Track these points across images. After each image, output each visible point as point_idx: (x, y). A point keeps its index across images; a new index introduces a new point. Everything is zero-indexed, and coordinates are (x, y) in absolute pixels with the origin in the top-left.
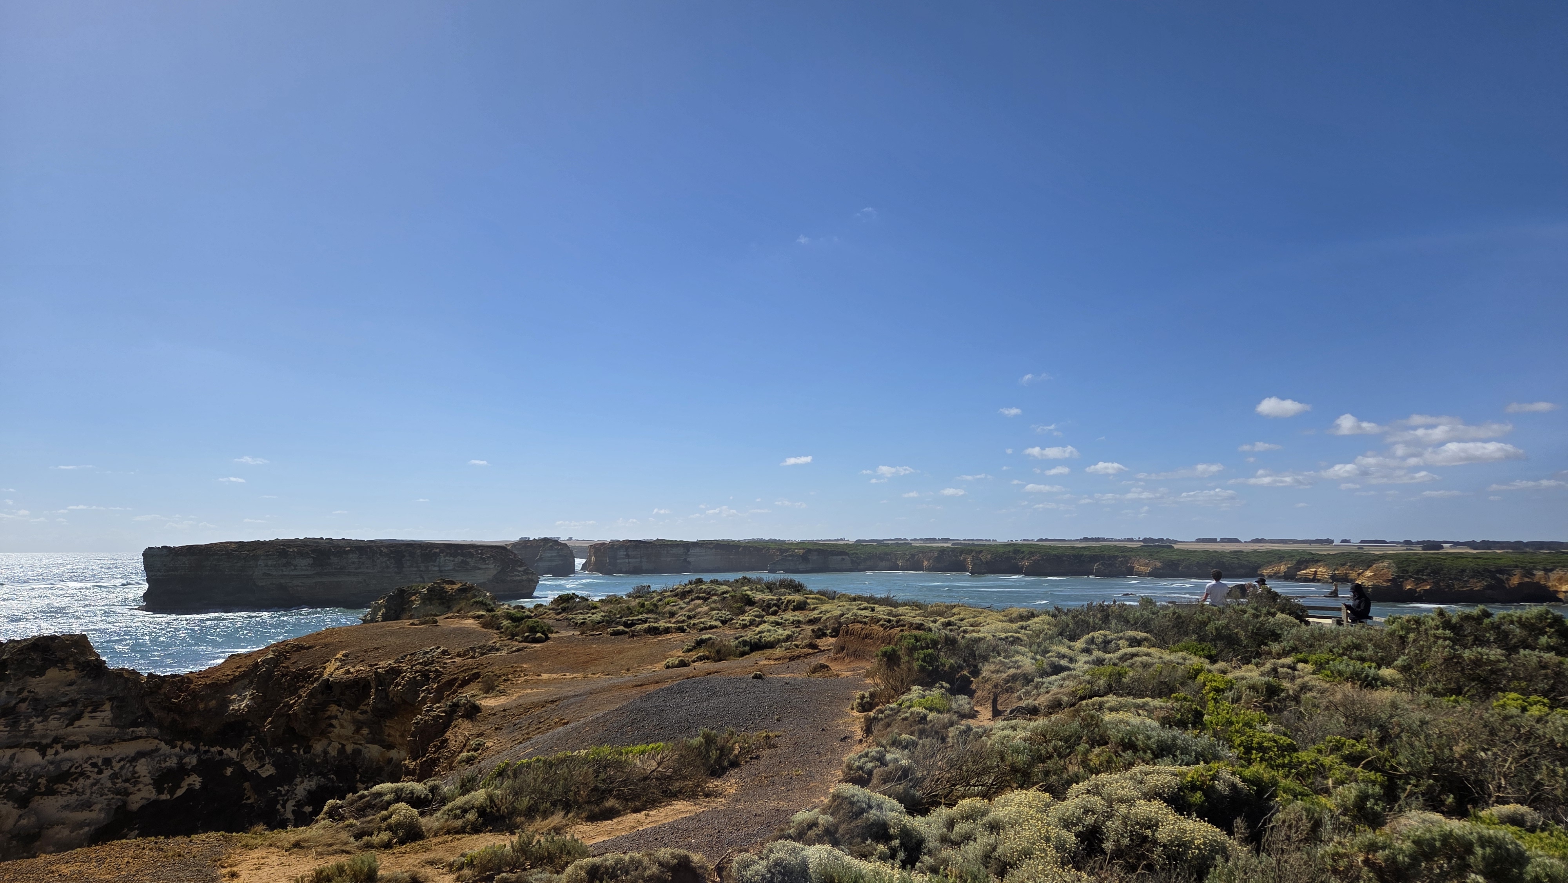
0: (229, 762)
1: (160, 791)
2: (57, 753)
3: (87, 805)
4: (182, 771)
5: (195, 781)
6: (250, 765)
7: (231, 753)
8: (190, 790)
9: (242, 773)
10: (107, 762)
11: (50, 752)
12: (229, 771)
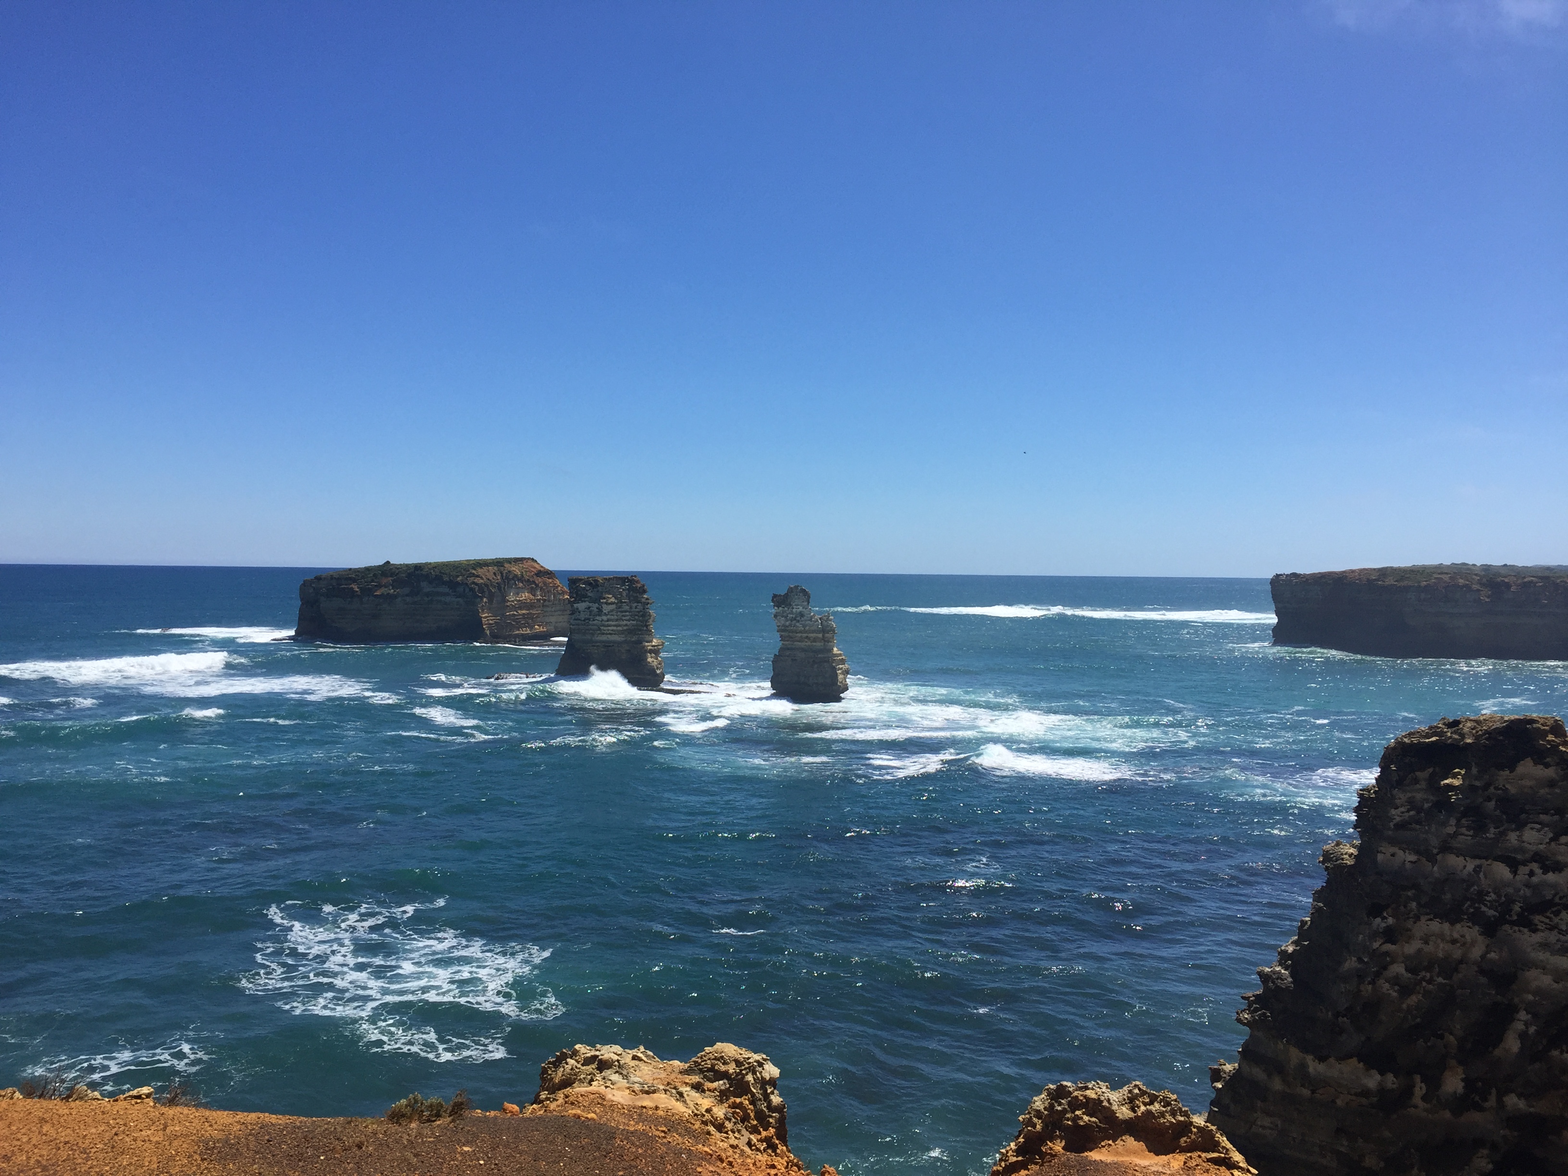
2: (1532, 874)
11: (1523, 870)
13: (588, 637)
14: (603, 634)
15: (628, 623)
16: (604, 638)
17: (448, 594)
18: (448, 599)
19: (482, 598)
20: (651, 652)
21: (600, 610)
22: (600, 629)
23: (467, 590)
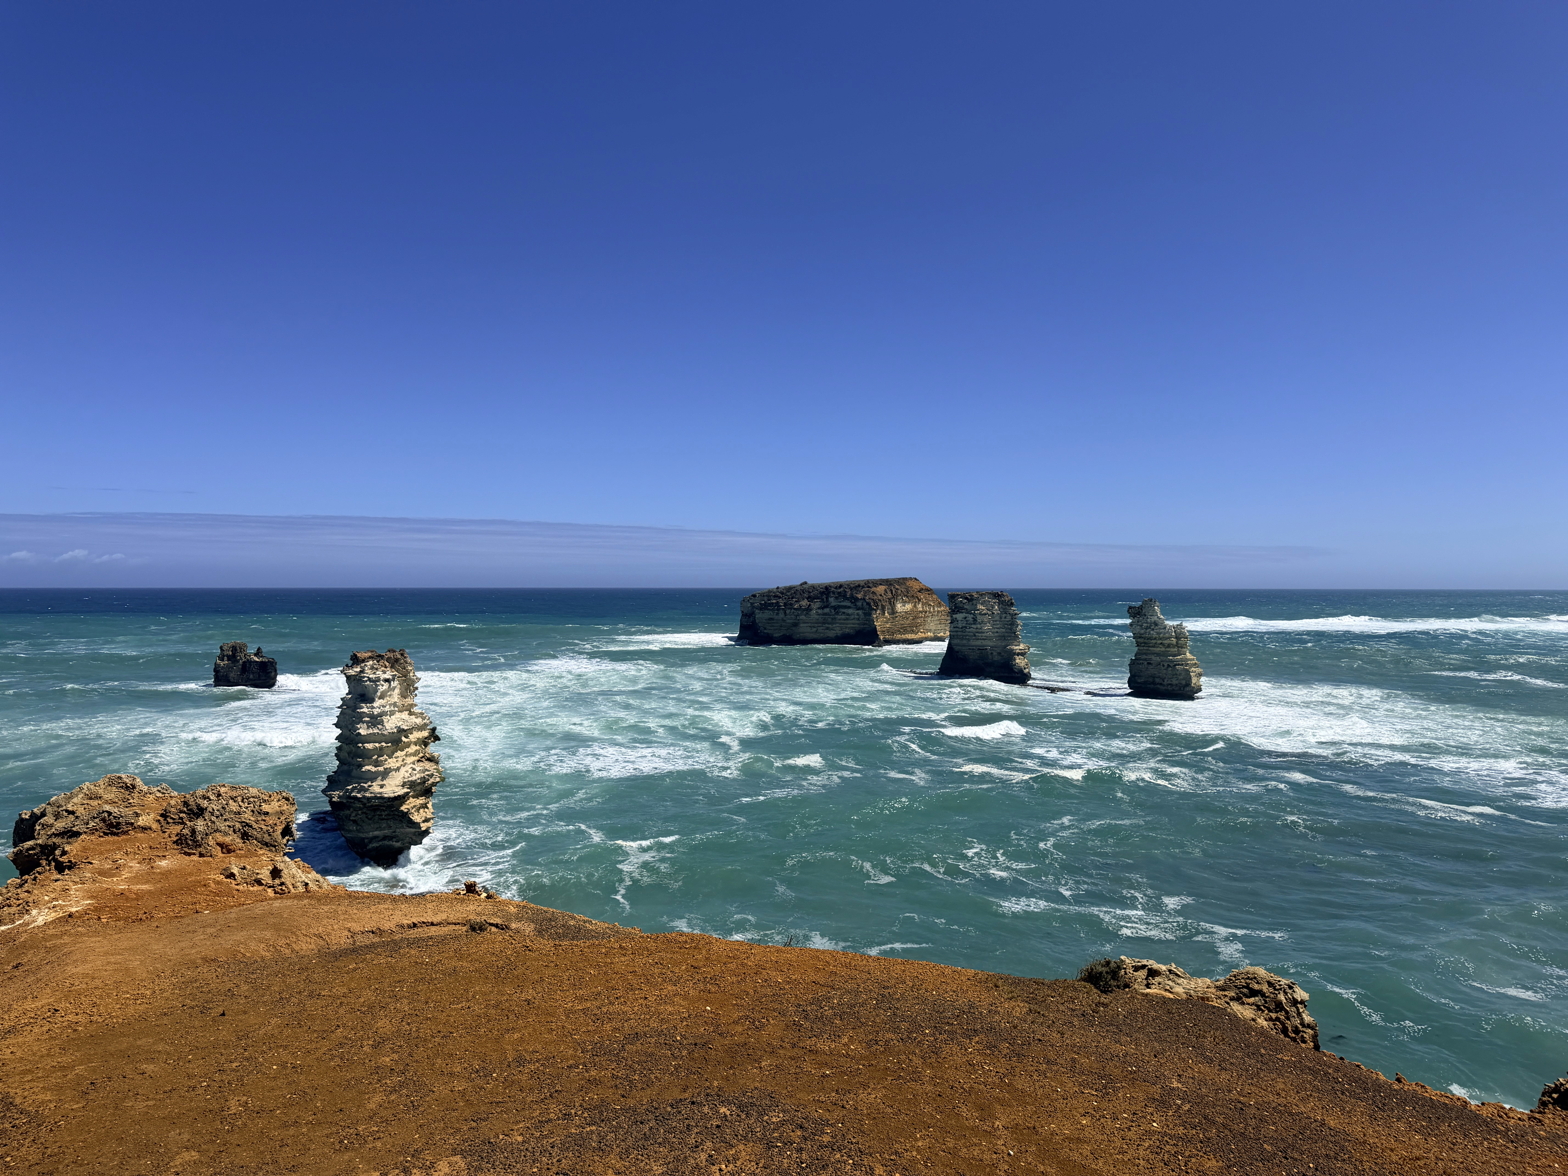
13: (965, 642)
14: (978, 639)
15: (998, 630)
16: (979, 643)
17: (849, 607)
18: (850, 611)
19: (876, 610)
20: (1018, 654)
21: (975, 620)
22: (975, 635)
23: (865, 604)
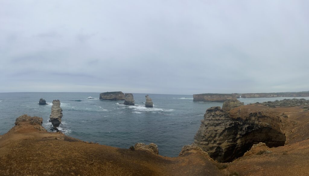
0: (237, 123)
1: (229, 126)
3: (222, 127)
4: (232, 124)
5: (233, 125)
6: (240, 123)
7: (238, 122)
8: (233, 126)
9: (239, 124)
10: (224, 122)
12: (237, 124)
